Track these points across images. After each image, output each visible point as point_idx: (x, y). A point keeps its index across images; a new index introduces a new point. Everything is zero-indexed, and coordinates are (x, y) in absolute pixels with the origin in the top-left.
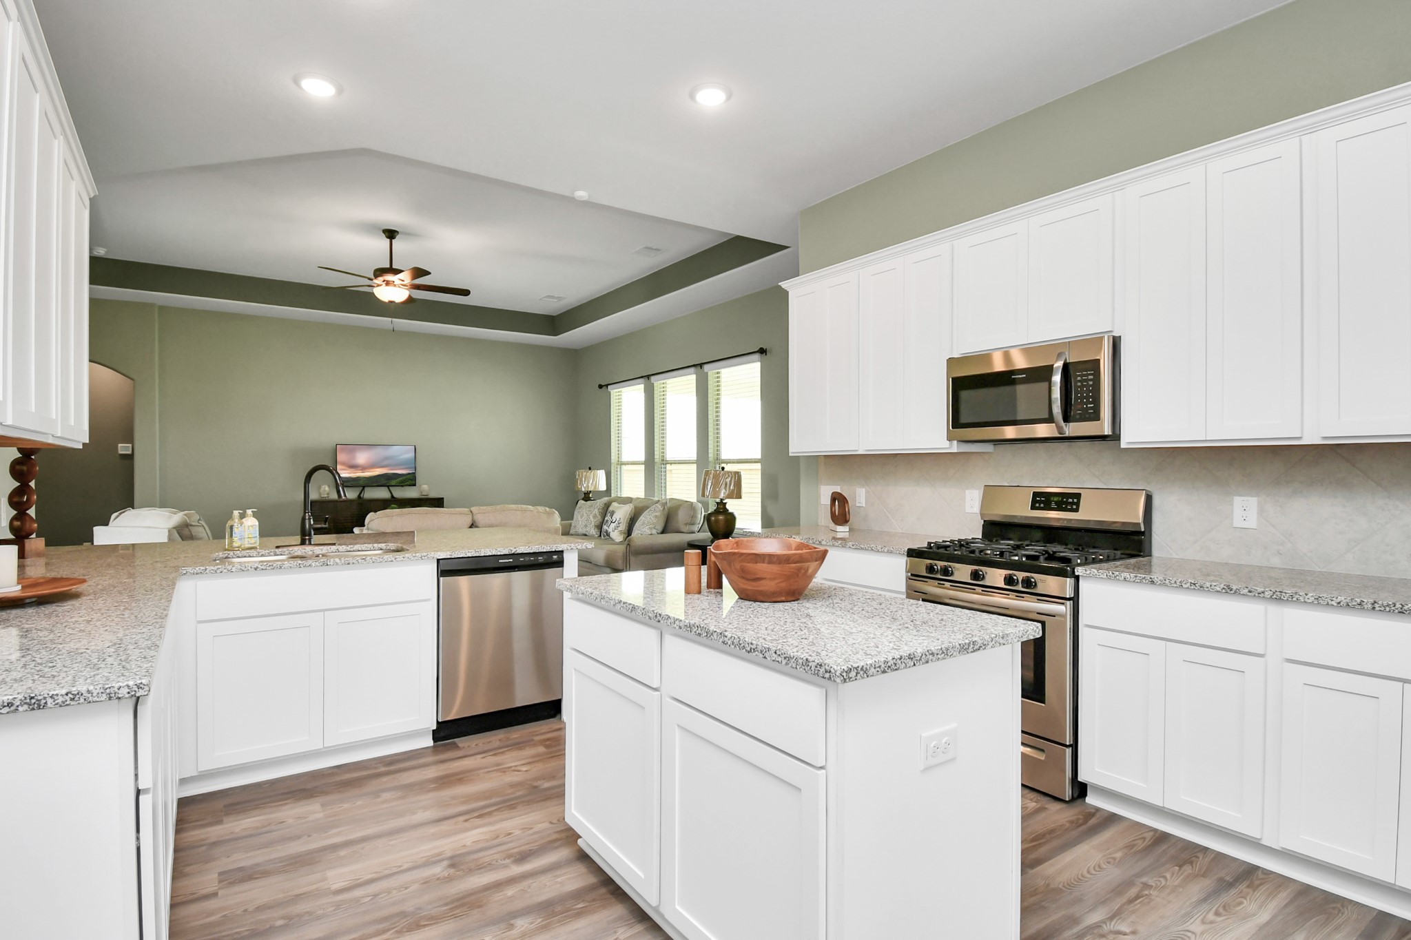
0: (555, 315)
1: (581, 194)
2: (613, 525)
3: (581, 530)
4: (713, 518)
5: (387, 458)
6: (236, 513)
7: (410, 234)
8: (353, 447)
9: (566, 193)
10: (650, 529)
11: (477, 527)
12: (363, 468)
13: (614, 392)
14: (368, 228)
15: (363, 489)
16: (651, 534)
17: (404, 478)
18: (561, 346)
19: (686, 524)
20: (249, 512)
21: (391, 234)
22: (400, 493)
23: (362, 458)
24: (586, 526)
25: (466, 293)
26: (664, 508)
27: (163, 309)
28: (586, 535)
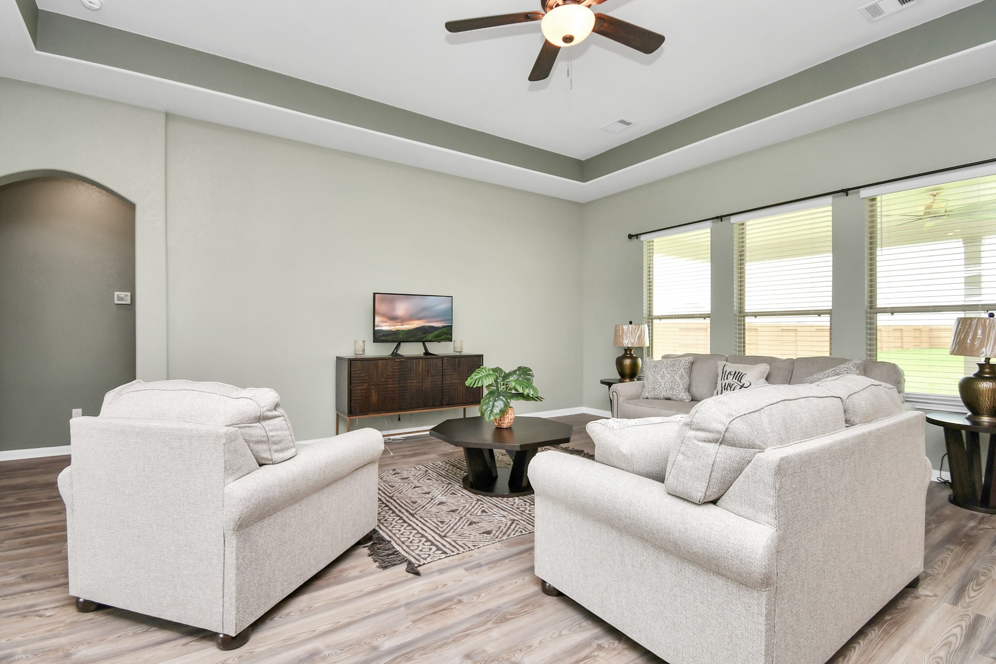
0: (583, 159)
5: (424, 309)
12: (403, 320)
13: (646, 242)
15: (399, 345)
23: (401, 308)
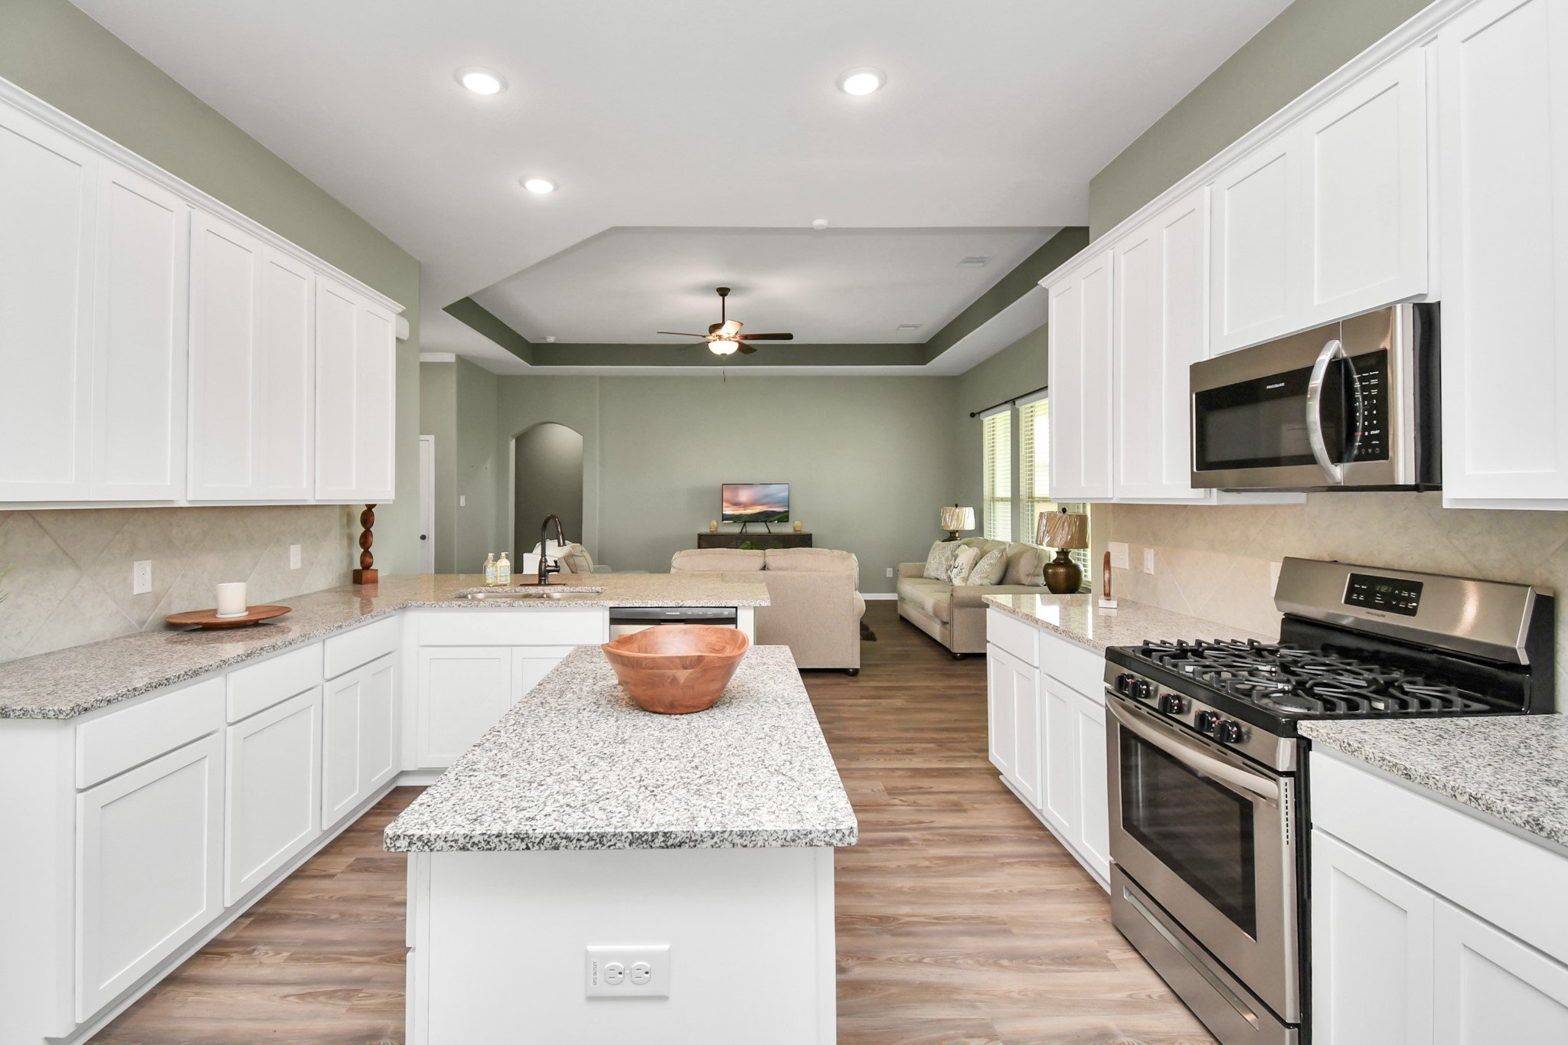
0: (924, 342)
1: (820, 222)
2: (955, 570)
3: (933, 574)
4: (1050, 571)
5: (766, 496)
6: (491, 555)
7: (742, 290)
8: (735, 486)
9: (806, 225)
10: (981, 578)
11: (768, 569)
12: (745, 506)
13: (987, 420)
14: (704, 289)
15: (745, 525)
16: (982, 585)
17: (782, 515)
18: (932, 374)
19: (1028, 575)
20: (503, 554)
21: (723, 292)
22: (777, 528)
23: (744, 496)
24: (937, 569)
25: (789, 337)
26: (1002, 554)
27: (602, 379)
28: (938, 579)
